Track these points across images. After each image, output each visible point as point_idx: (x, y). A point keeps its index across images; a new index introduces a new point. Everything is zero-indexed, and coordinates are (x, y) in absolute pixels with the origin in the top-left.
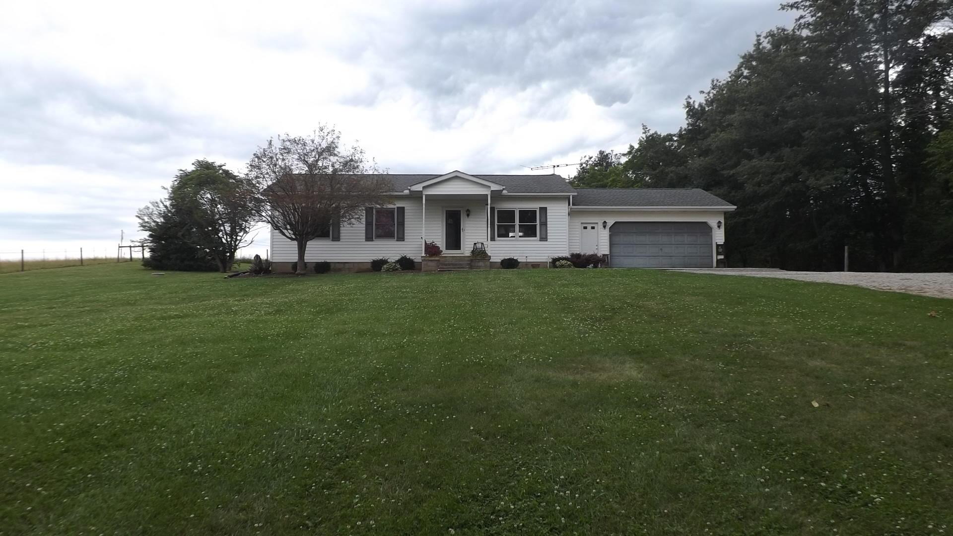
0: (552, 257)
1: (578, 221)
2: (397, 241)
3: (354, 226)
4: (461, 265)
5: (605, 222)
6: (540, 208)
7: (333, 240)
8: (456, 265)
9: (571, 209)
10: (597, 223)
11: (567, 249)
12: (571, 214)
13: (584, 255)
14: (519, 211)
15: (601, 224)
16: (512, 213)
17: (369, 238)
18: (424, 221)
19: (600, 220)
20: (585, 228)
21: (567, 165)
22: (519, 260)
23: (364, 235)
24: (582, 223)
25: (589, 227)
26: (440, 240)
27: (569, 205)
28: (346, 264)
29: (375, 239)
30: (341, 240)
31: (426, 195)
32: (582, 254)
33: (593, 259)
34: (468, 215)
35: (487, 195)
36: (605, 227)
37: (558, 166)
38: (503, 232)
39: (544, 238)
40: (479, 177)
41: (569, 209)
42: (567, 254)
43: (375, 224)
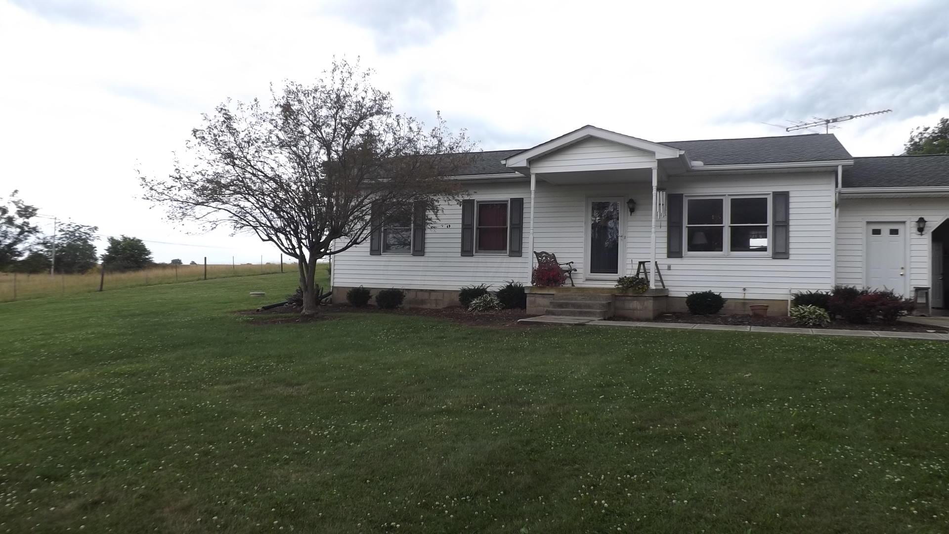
0: (794, 292)
1: (859, 222)
2: (510, 256)
3: (437, 231)
5: (922, 221)
6: (773, 192)
7: (414, 255)
9: (840, 193)
10: (904, 222)
11: (832, 275)
12: (843, 204)
13: (864, 293)
14: (732, 199)
15: (914, 224)
16: (717, 205)
17: (466, 251)
19: (910, 217)
20: (877, 232)
22: (723, 296)
23: (460, 245)
24: (868, 223)
25: (885, 229)
26: (582, 255)
27: (837, 186)
28: (433, 293)
29: (476, 252)
30: (427, 255)
31: (537, 174)
32: (859, 288)
33: (883, 304)
34: (632, 210)
35: (650, 171)
36: (921, 230)
38: (701, 239)
39: (781, 252)
41: (837, 194)
42: (826, 287)
43: (477, 228)
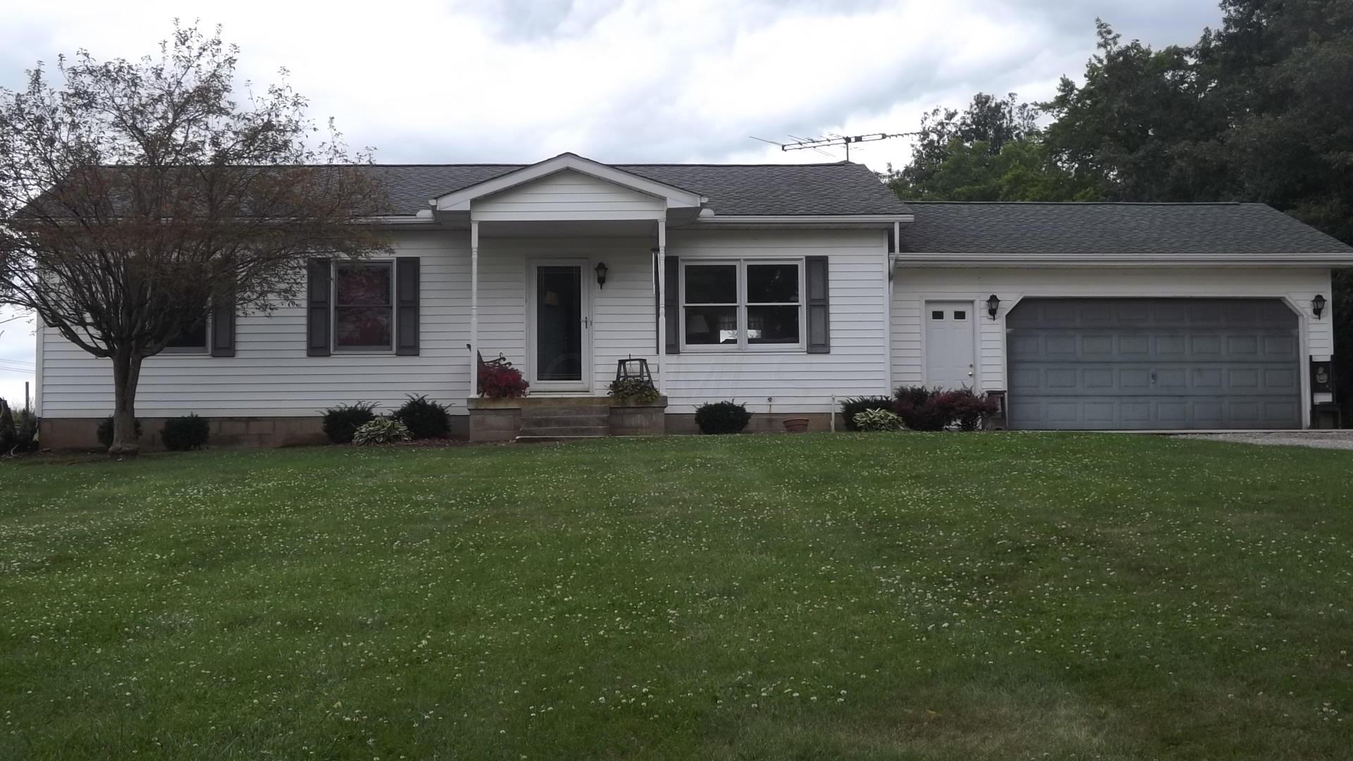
0: (844, 399)
1: (918, 297)
2: (398, 354)
3: (275, 313)
4: (582, 422)
5: (994, 299)
6: (807, 257)
7: (214, 355)
8: (567, 423)
9: (897, 260)
10: (972, 302)
11: (887, 376)
12: (897, 275)
13: (936, 394)
14: (749, 267)
15: (984, 304)
16: (730, 272)
17: (317, 348)
18: (474, 297)
19: (978, 294)
20: (938, 315)
21: (884, 136)
22: (748, 409)
23: (304, 338)
24: (928, 302)
25: (949, 312)
26: (523, 352)
27: (891, 249)
28: (252, 424)
29: (335, 350)
30: (239, 355)
31: (481, 224)
32: (930, 390)
33: (961, 405)
34: (602, 281)
35: (655, 223)
36: (993, 312)
37: (858, 139)
38: (702, 327)
39: (820, 346)
40: (630, 169)
41: (892, 262)
42: (883, 389)
43: (336, 308)
